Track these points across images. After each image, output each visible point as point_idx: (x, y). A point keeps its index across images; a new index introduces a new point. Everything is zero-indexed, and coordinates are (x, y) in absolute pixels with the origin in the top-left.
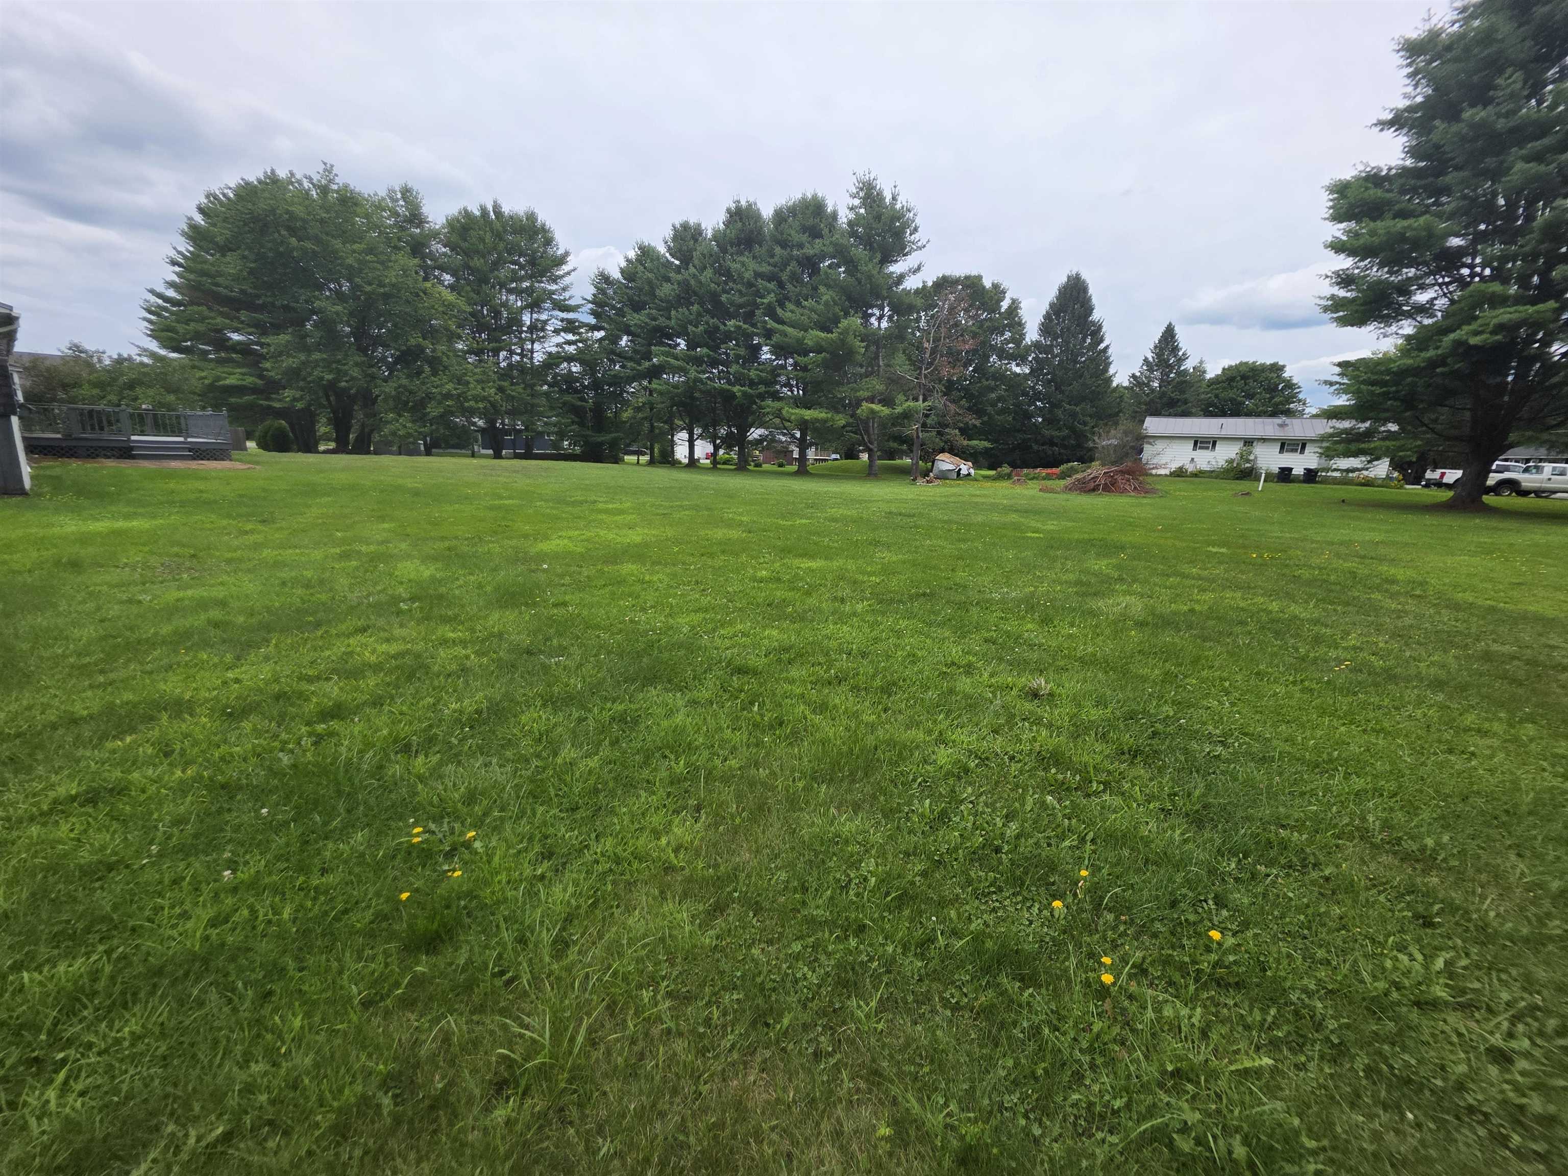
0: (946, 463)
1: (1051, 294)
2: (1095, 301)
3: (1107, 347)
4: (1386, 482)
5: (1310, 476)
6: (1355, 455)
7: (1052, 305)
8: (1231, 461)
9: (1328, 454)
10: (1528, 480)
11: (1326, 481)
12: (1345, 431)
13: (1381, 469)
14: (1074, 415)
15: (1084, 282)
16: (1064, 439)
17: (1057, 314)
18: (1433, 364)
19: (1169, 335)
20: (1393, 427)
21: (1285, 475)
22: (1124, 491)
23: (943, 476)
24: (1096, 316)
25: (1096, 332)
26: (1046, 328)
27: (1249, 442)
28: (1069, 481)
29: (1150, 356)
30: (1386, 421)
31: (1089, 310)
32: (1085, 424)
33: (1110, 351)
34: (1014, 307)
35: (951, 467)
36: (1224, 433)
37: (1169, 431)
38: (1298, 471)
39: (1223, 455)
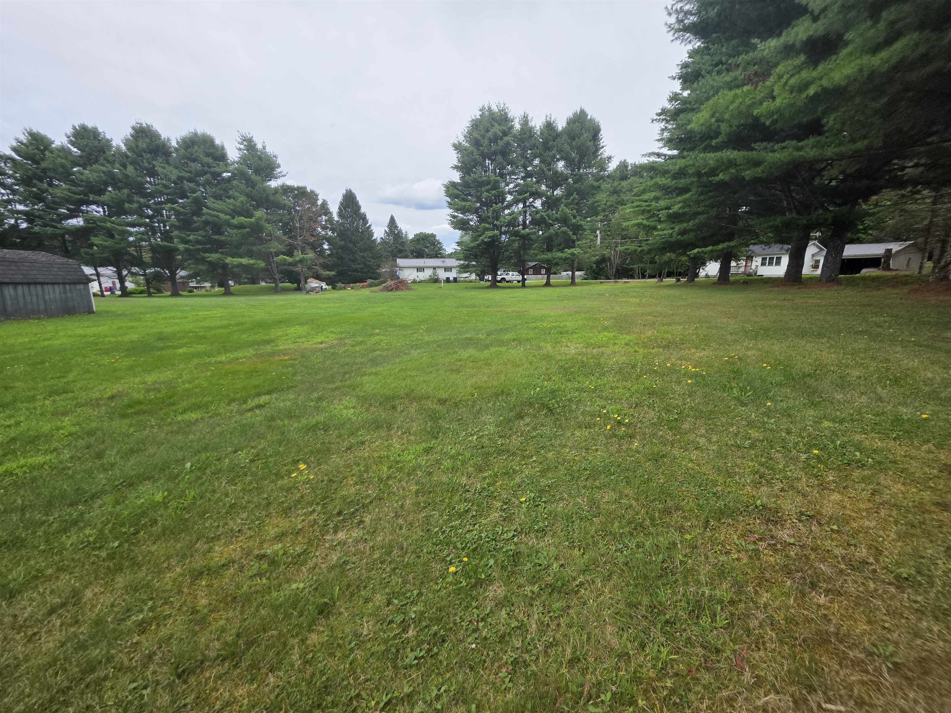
0: (314, 283)
1: (340, 198)
2: (361, 203)
3: (370, 226)
4: (475, 281)
5: (455, 280)
6: (466, 272)
7: (341, 204)
8: (430, 276)
9: (460, 272)
10: (508, 278)
11: (460, 282)
12: (463, 265)
13: (473, 277)
14: (364, 257)
15: (354, 194)
16: (361, 269)
17: (345, 209)
18: (479, 245)
19: (392, 221)
20: (474, 263)
21: (448, 280)
22: (403, 290)
23: (313, 290)
24: (363, 210)
25: (364, 218)
26: (340, 214)
27: (434, 268)
28: (380, 287)
29: (387, 229)
30: (471, 262)
31: (359, 208)
32: (369, 261)
33: (372, 227)
34: (324, 204)
35: (317, 285)
36: (426, 265)
37: (407, 265)
38: (451, 279)
39: (426, 274)
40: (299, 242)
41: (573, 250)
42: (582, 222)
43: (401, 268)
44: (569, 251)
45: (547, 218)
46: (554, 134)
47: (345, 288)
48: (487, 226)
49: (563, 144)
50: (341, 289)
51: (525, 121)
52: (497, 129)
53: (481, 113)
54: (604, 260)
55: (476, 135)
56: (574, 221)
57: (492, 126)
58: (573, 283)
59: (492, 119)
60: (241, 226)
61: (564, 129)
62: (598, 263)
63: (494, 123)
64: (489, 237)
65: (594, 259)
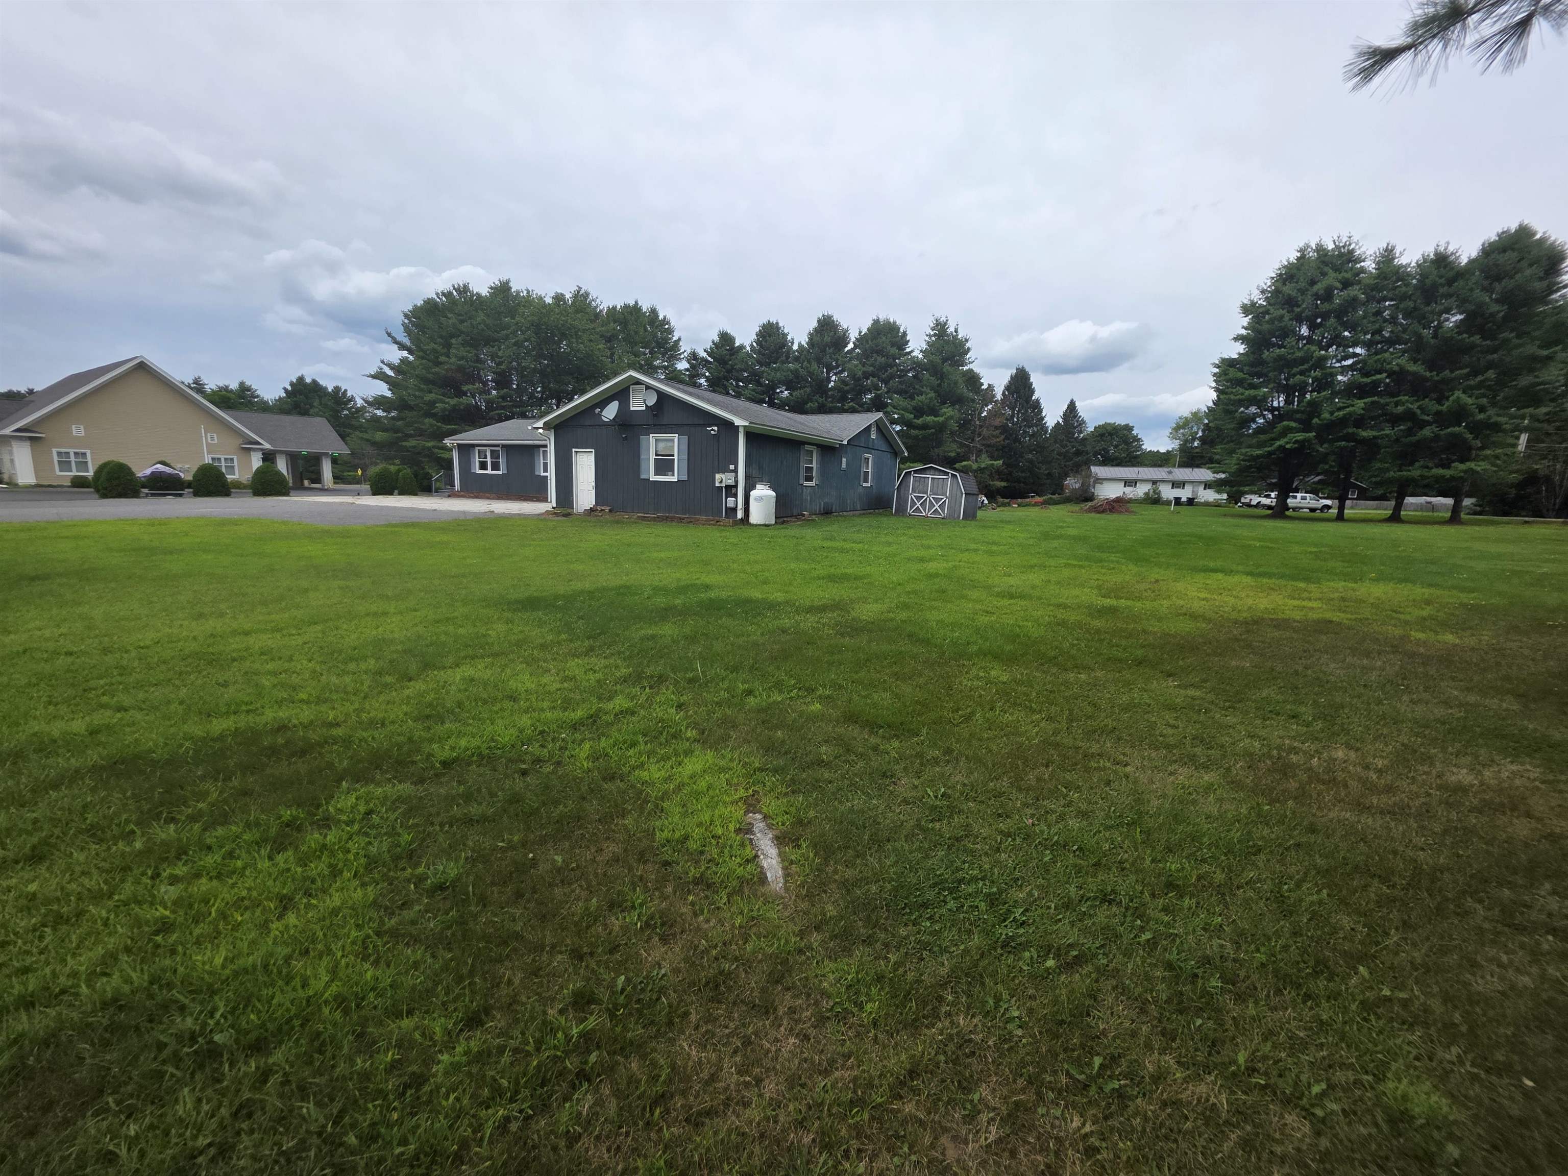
5: (1191, 502)
8: (1147, 494)
11: (1198, 504)
19: (1072, 405)
21: (1177, 501)
27: (1154, 482)
36: (1140, 477)
37: (1109, 476)
38: (1184, 499)
39: (1141, 490)
40: (977, 443)
41: (1472, 465)
42: (1500, 419)
43: (1099, 481)
44: (1462, 467)
45: (1418, 412)
46: (1451, 274)
47: (1009, 504)
48: (1293, 424)
49: (1472, 290)
50: (1004, 505)
51: (1388, 255)
52: (1332, 279)
53: (1299, 255)
54: (1532, 479)
55: (1289, 289)
56: (1481, 416)
57: (1324, 274)
58: (1455, 518)
59: (1324, 262)
60: (925, 427)
61: (1471, 262)
62: (1520, 486)
63: (1326, 269)
64: (1296, 442)
65: (1514, 477)
